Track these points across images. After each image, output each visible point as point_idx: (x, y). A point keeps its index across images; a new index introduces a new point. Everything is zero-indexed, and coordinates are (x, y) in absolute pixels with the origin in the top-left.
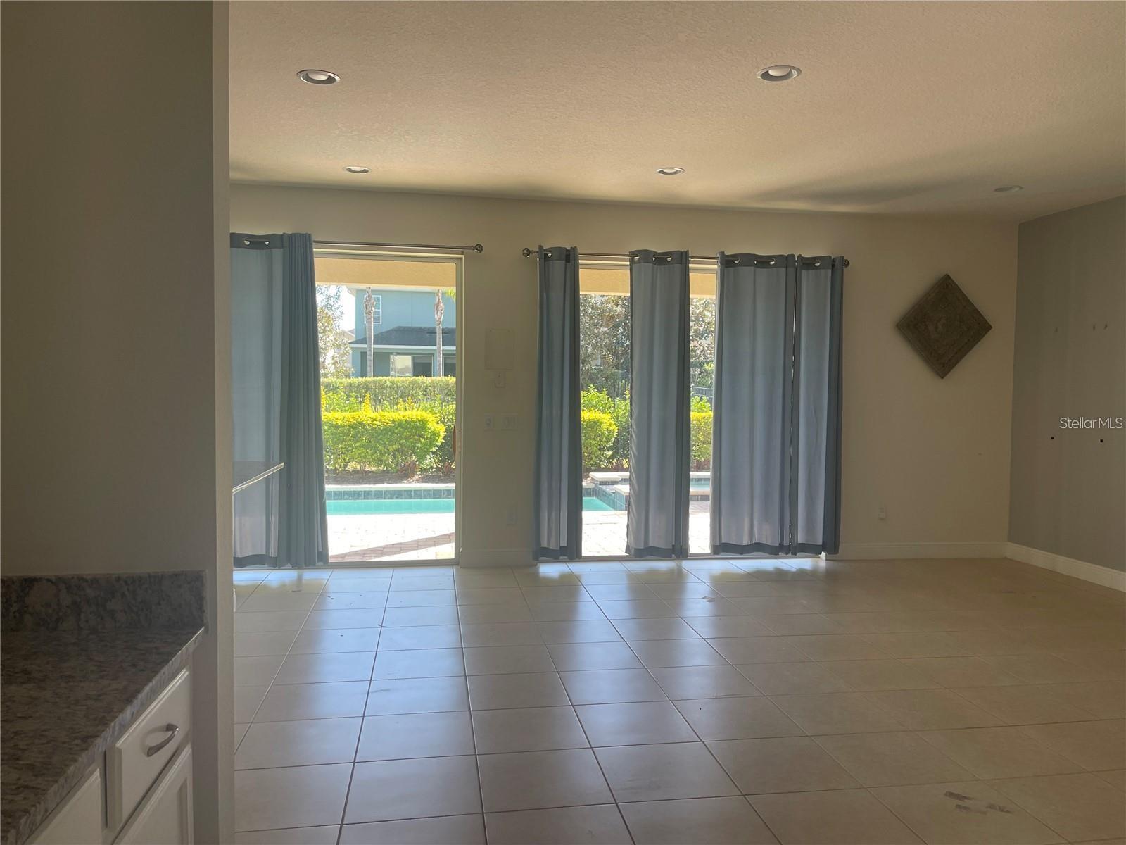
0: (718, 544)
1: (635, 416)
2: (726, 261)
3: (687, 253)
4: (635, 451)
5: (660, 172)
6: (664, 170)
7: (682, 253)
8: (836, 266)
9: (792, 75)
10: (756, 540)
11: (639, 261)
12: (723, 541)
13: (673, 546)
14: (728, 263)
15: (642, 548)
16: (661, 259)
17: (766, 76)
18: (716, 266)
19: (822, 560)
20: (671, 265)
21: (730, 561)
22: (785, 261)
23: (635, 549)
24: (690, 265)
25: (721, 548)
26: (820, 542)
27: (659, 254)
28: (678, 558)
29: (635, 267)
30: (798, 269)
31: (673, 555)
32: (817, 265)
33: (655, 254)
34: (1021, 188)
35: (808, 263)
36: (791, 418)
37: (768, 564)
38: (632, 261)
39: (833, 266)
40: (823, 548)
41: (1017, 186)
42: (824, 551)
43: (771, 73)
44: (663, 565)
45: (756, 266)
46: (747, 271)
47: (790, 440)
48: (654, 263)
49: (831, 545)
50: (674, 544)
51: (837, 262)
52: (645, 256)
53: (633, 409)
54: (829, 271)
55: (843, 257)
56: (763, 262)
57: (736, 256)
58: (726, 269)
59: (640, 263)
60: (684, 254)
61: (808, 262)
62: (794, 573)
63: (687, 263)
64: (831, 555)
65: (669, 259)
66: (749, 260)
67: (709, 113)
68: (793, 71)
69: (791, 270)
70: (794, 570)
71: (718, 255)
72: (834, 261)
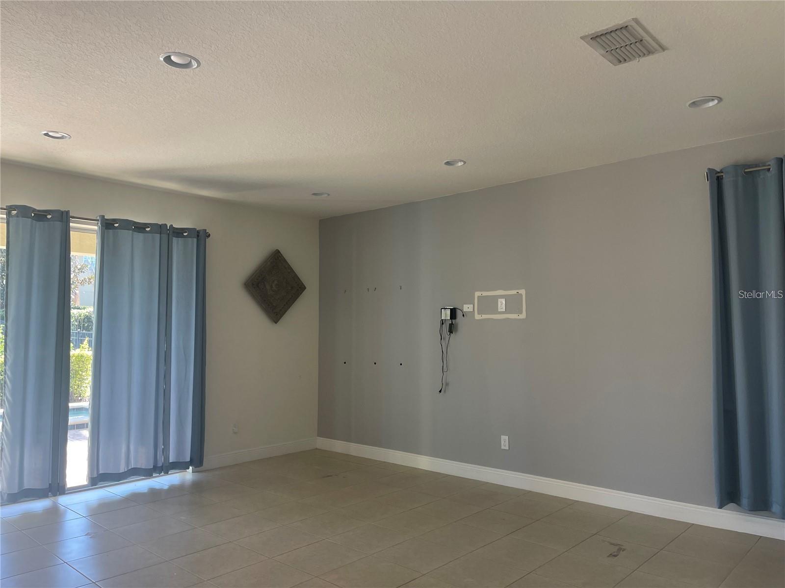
0: (95, 475)
1: (9, 363)
2: (106, 223)
3: (68, 212)
4: (10, 398)
5: (46, 135)
6: (50, 134)
7: (62, 212)
8: (200, 236)
9: (192, 66)
10: (132, 466)
11: (17, 216)
12: (101, 472)
13: (50, 484)
14: (108, 225)
15: (16, 492)
16: (41, 216)
17: (168, 59)
18: (96, 228)
19: (188, 475)
20: (52, 222)
21: (106, 489)
22: (160, 229)
23: (8, 494)
24: (71, 224)
25: (97, 479)
26: (188, 459)
27: (39, 211)
28: (55, 495)
29: (13, 221)
30: (170, 236)
31: (50, 493)
32: (185, 234)
33: (34, 210)
34: (329, 195)
35: (178, 233)
36: (164, 358)
37: (141, 485)
38: (9, 214)
39: (198, 236)
40: (191, 462)
41: (326, 193)
42: (191, 466)
43: (173, 58)
44: (39, 505)
45: (134, 230)
46: (126, 235)
47: (163, 376)
48: (33, 218)
49: (197, 460)
50: (50, 483)
51: (201, 233)
52: (24, 211)
53: (8, 356)
54: (195, 240)
55: (206, 230)
56: (140, 228)
57: (115, 221)
58: (106, 231)
59: (18, 217)
60: (65, 214)
61: (177, 231)
62: (165, 490)
63: (68, 222)
64: (198, 468)
65: (49, 217)
66: (127, 224)
67: (106, 84)
68: (192, 60)
69: (165, 237)
70: (166, 487)
71: (98, 218)
72: (198, 232)
